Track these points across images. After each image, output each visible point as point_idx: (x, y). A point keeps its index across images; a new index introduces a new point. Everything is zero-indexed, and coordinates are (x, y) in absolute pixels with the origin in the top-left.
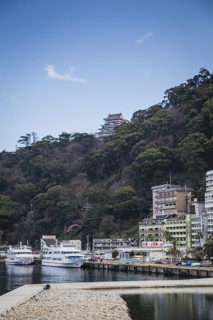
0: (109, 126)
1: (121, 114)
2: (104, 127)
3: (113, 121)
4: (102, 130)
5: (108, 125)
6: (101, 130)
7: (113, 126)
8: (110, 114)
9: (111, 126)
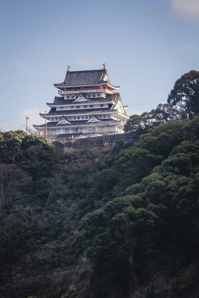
0: (72, 107)
1: (104, 71)
2: (57, 110)
3: (83, 91)
4: (53, 118)
5: (70, 102)
6: (48, 119)
7: (85, 106)
8: (71, 70)
9: (78, 107)
